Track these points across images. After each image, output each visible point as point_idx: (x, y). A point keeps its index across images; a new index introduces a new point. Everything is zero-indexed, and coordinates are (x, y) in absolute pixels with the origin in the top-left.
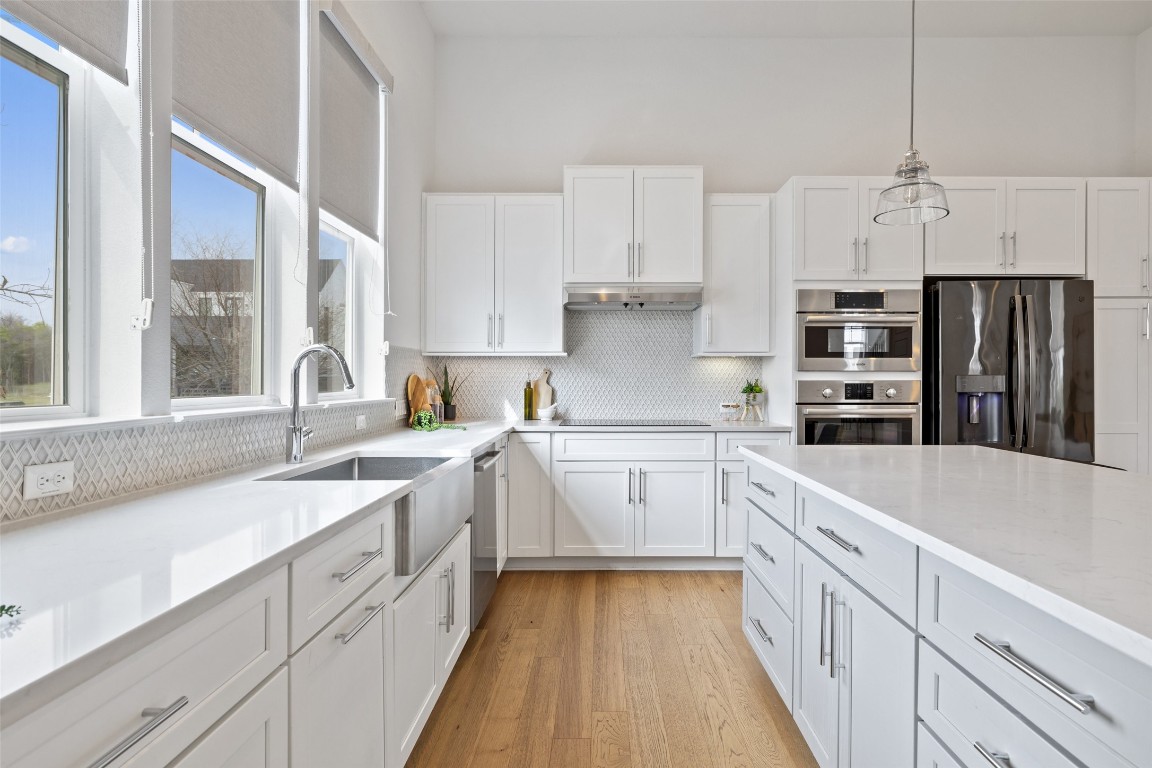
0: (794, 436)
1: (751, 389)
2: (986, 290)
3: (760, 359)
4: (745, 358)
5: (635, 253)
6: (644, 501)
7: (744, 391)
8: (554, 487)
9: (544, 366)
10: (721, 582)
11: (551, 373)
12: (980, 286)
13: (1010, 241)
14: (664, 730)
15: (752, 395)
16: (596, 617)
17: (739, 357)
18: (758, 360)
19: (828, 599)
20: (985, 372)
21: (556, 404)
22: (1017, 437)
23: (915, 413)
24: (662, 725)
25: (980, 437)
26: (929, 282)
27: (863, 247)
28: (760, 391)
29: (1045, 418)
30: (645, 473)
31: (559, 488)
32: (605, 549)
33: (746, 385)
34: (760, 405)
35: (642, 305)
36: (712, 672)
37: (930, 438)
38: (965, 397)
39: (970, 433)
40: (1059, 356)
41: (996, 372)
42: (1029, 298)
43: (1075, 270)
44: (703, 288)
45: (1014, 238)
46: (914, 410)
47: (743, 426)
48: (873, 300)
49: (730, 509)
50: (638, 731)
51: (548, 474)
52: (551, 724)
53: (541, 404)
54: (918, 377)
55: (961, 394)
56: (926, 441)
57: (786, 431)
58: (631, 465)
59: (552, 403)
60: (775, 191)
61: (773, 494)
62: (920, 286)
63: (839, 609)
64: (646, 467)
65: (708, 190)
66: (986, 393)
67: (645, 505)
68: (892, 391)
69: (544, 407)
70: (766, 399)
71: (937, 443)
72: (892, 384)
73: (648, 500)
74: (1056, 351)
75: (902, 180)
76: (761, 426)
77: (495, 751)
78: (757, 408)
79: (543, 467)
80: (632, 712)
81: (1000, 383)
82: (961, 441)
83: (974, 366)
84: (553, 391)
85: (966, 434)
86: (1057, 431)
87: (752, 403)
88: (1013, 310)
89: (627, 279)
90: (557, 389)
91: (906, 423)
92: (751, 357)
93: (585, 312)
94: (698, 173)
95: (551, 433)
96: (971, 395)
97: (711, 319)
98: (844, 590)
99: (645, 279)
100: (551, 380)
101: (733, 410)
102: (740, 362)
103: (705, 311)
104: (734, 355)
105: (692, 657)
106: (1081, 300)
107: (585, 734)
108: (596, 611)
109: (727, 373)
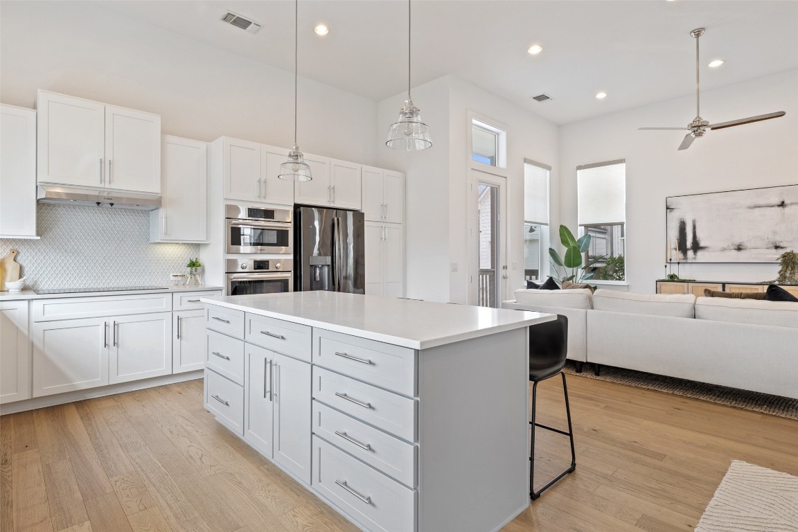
0: (224, 292)
1: (193, 264)
2: (321, 213)
3: (199, 245)
4: (188, 244)
5: (106, 166)
6: (117, 344)
7: (189, 266)
8: (33, 344)
9: (11, 247)
10: (179, 389)
11: (18, 253)
12: (318, 211)
13: (332, 189)
14: (165, 471)
15: (194, 268)
16: (87, 430)
17: (184, 244)
18: (197, 246)
19: (268, 365)
20: (320, 254)
21: (25, 278)
22: (335, 286)
23: (290, 276)
24: (163, 469)
25: (320, 287)
26: (297, 207)
27: (263, 183)
28: (200, 266)
29: (346, 278)
30: (118, 325)
31: (38, 343)
32: (82, 384)
33: (189, 262)
34: (199, 274)
35: (112, 204)
36: (187, 435)
37: (297, 288)
38: (314, 267)
39: (316, 285)
40: (351, 247)
41: (326, 255)
42: (340, 218)
43: (357, 207)
44: (161, 197)
45: (333, 189)
46: (290, 275)
47: (188, 288)
48: (269, 214)
49: (183, 342)
50: (147, 476)
51: (26, 333)
52: (78, 495)
53: (8, 278)
54: (291, 257)
55: (311, 266)
56: (295, 290)
57: (219, 290)
58: (106, 319)
59: (20, 277)
60: (210, 141)
61: (228, 322)
62: (291, 209)
63: (274, 367)
64: (118, 320)
65: (164, 132)
66: (322, 265)
67: (118, 347)
68: (278, 265)
69: (11, 281)
70: (203, 271)
71: (300, 290)
72: (279, 261)
73: (120, 343)
74: (350, 244)
75: (291, 160)
76: (200, 288)
77: (37, 524)
78: (197, 276)
79: (21, 328)
80: (139, 470)
81: (329, 259)
82: (311, 289)
83: (316, 251)
84: (21, 268)
85: (314, 287)
86: (351, 283)
87: (194, 273)
88: (333, 224)
89: (97, 184)
90: (24, 265)
91: (285, 282)
92: (192, 244)
93: (54, 205)
94: (157, 120)
95: (29, 300)
96: (315, 267)
97: (166, 218)
98: (276, 358)
99: (114, 186)
100: (19, 258)
101: (180, 278)
102: (184, 247)
103: (162, 212)
104: (181, 242)
105: (171, 432)
106: (360, 221)
107: (108, 491)
108: (85, 426)
109: (176, 254)
